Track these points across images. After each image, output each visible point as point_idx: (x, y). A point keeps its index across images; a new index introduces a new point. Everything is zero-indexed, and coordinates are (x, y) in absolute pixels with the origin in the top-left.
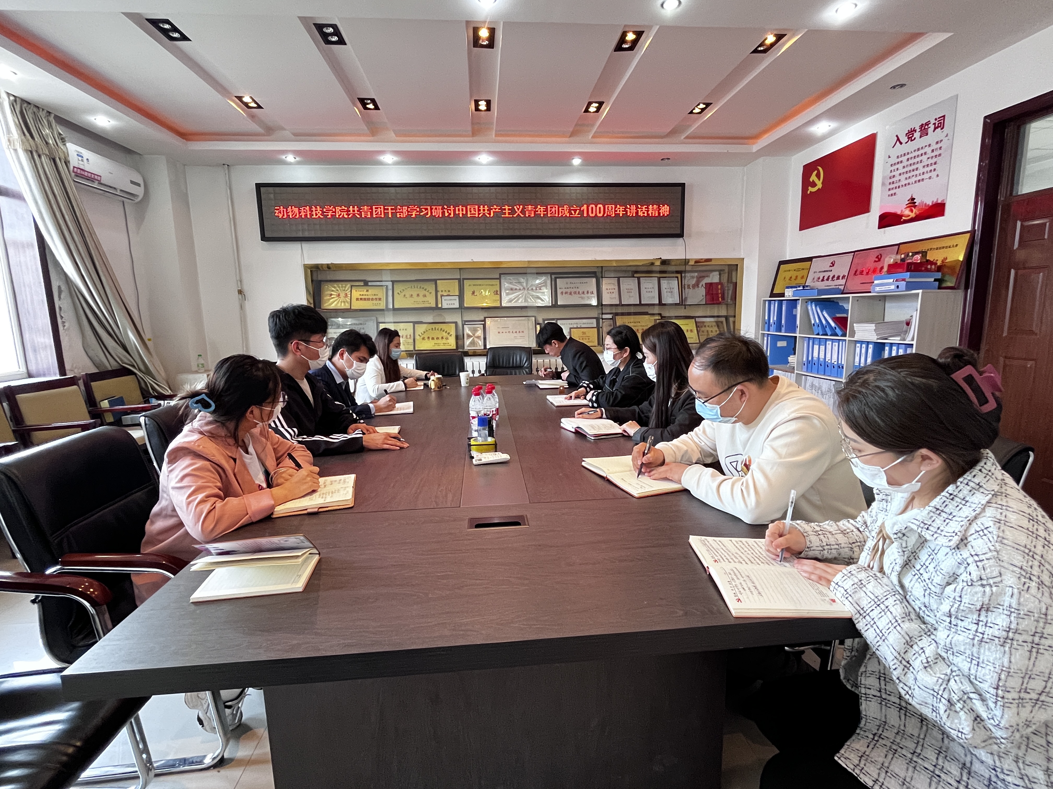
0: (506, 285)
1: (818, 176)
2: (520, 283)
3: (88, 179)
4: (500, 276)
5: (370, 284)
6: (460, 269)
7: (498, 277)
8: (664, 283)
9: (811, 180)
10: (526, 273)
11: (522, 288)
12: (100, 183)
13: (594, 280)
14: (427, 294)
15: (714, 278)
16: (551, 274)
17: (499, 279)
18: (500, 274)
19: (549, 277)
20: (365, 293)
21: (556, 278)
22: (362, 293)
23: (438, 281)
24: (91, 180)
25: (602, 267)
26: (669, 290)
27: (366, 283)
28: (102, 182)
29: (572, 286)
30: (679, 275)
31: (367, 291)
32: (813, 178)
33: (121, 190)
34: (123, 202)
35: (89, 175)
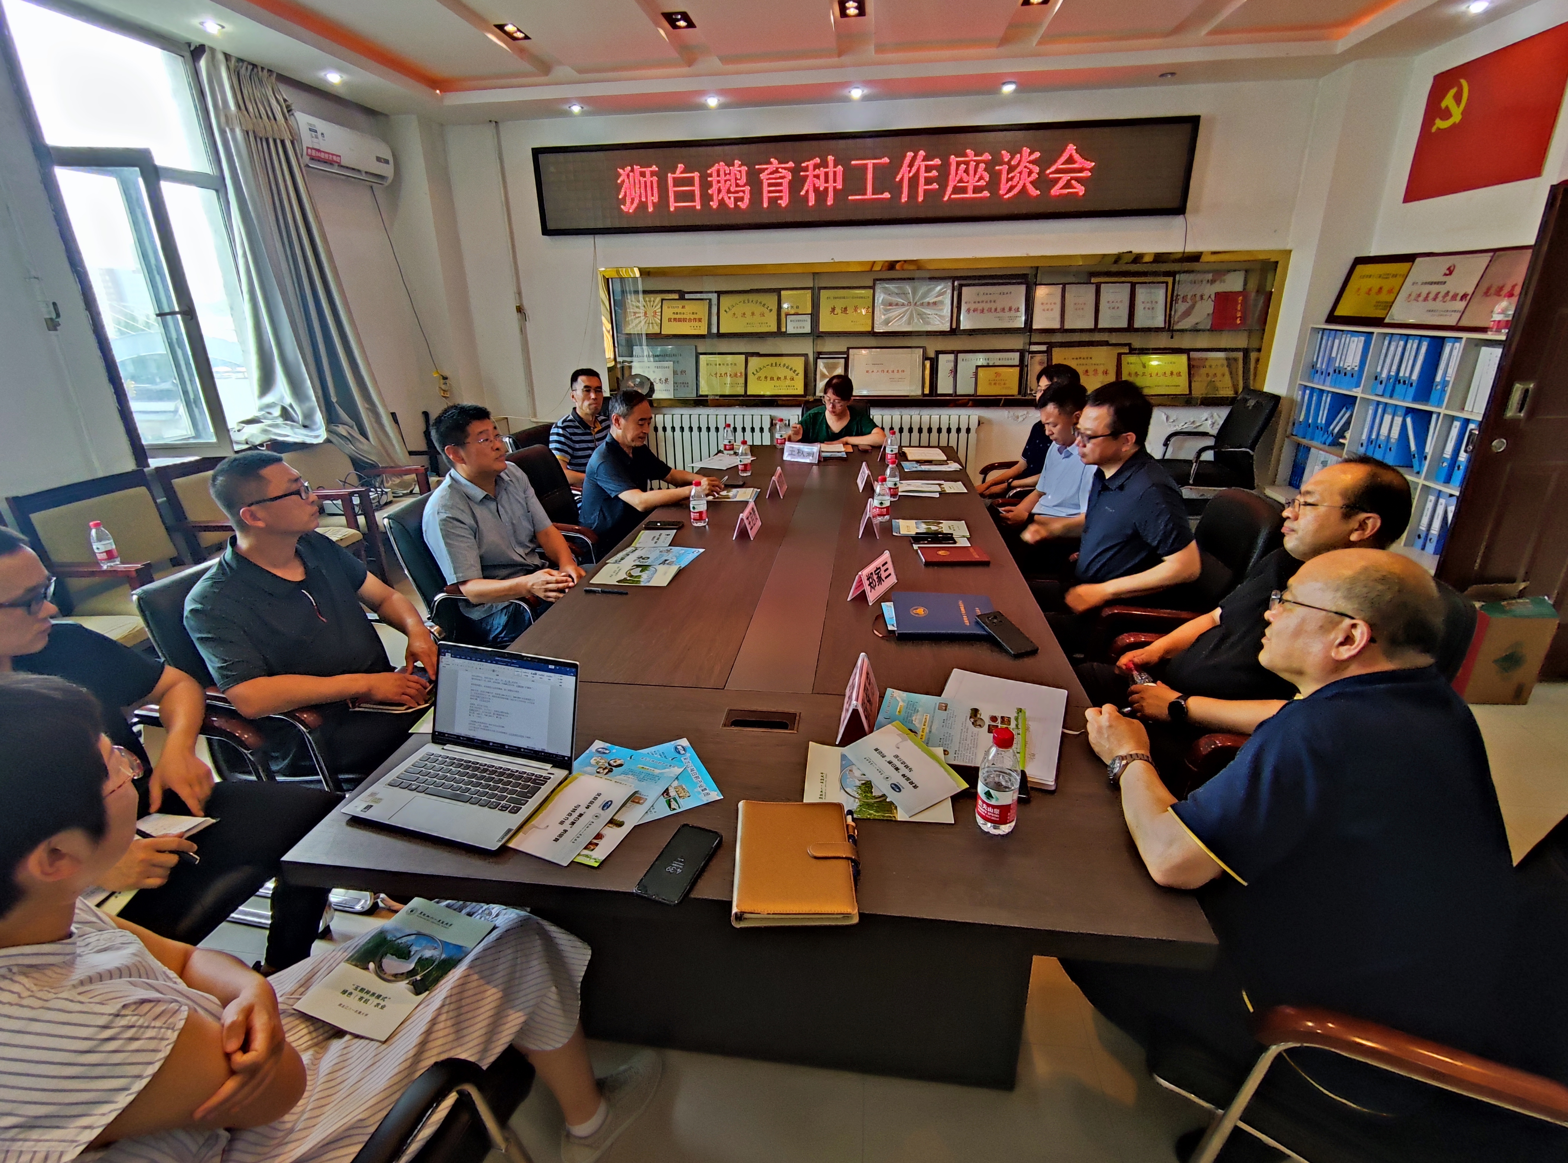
0: (880, 297)
1: (1458, 98)
2: (904, 294)
3: (325, 162)
4: (874, 284)
5: (687, 296)
6: (814, 274)
7: (871, 284)
8: (1142, 293)
9: (1443, 105)
10: (913, 279)
11: (906, 303)
12: (341, 166)
13: (1022, 289)
14: (766, 311)
15: (1234, 283)
16: (954, 279)
17: (873, 288)
18: (875, 280)
19: (950, 284)
20: (680, 310)
21: (961, 286)
22: (676, 310)
23: (783, 293)
24: (330, 163)
25: (1037, 268)
26: (1148, 305)
27: (682, 295)
28: (343, 164)
29: (988, 298)
30: (1170, 280)
31: (683, 307)
32: (1448, 101)
33: (366, 173)
34: (371, 187)
35: (327, 156)
